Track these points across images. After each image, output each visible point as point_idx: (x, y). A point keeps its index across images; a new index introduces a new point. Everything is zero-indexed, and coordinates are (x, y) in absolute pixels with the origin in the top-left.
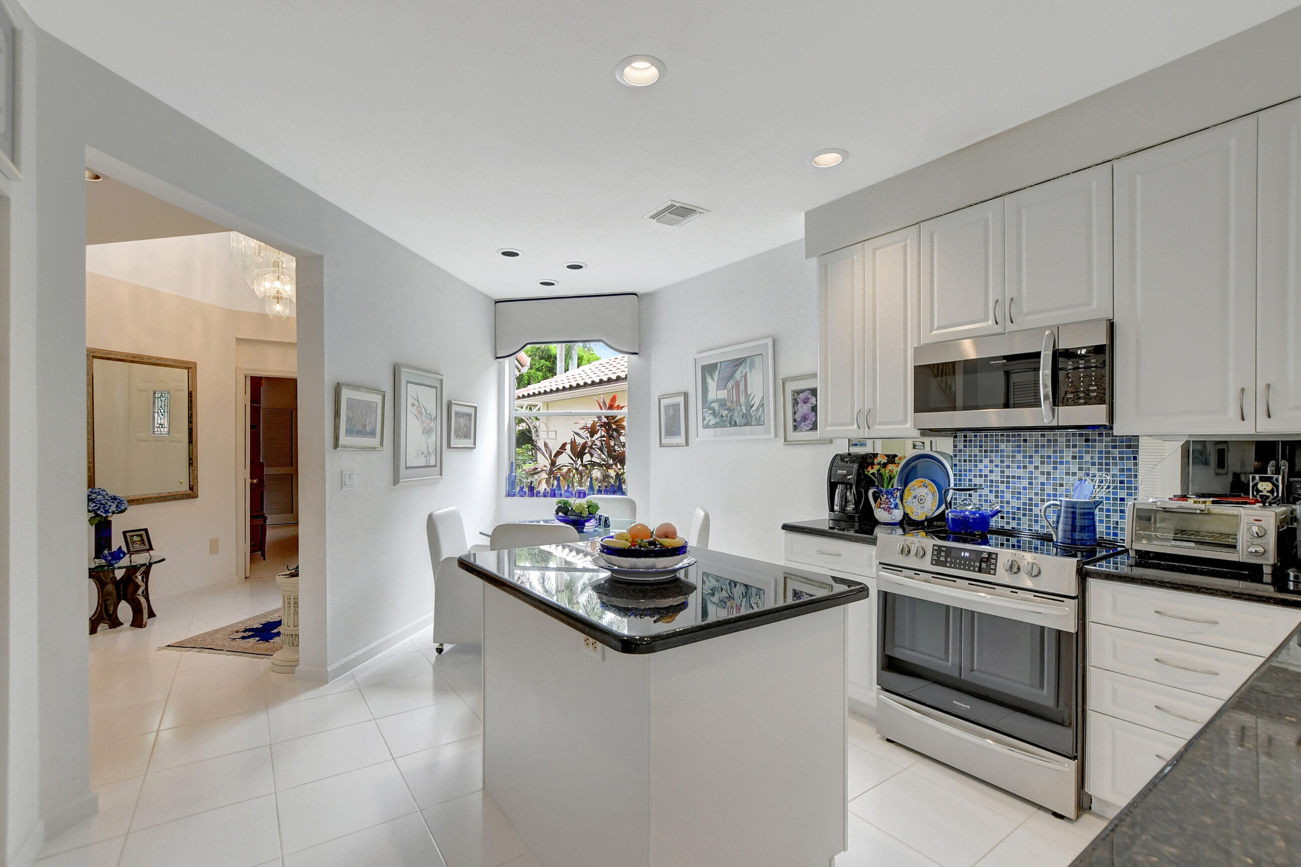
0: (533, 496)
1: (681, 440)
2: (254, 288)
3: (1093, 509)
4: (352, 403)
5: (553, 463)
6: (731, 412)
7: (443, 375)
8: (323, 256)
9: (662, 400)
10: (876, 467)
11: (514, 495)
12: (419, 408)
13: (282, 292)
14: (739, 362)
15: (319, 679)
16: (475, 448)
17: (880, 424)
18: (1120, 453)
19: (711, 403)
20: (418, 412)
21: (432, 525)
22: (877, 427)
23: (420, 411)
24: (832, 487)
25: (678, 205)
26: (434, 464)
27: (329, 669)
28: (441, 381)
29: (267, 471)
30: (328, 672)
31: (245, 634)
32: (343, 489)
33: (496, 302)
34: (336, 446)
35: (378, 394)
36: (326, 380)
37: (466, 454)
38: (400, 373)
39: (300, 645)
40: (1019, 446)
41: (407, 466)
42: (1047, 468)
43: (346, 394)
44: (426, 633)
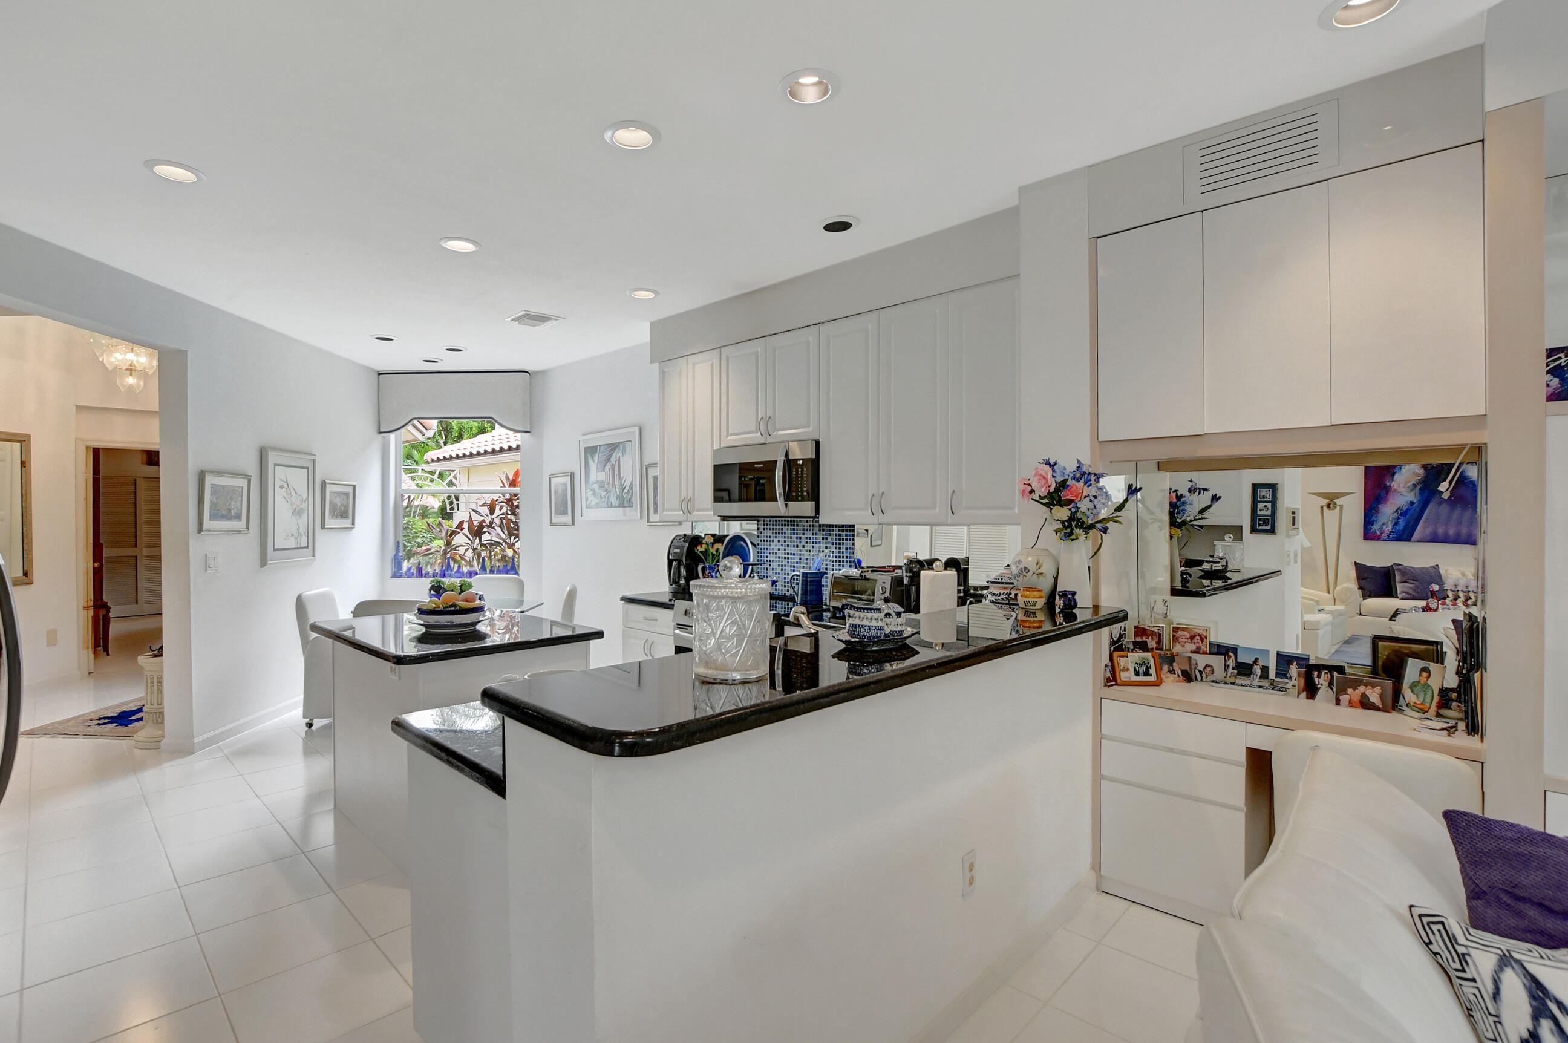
0: (422, 577)
1: (567, 519)
2: (103, 360)
3: (819, 577)
4: (216, 489)
5: (448, 543)
6: (609, 494)
7: (315, 455)
8: (187, 351)
9: (552, 479)
10: (704, 546)
11: (401, 576)
12: (288, 489)
13: (136, 364)
14: (613, 447)
15: (185, 749)
16: (354, 528)
17: (698, 510)
18: (846, 535)
19: (592, 485)
20: (288, 494)
21: (300, 605)
22: (695, 513)
23: (289, 493)
24: (670, 562)
25: (532, 314)
26: (306, 545)
27: (196, 740)
28: (314, 461)
29: (106, 552)
30: (194, 743)
31: (101, 722)
32: (208, 572)
33: (379, 374)
34: (200, 530)
35: (245, 478)
36: (189, 468)
37: (343, 535)
38: (267, 455)
39: (165, 722)
40: (794, 529)
41: (275, 547)
42: (809, 547)
43: (210, 480)
44: (295, 714)
